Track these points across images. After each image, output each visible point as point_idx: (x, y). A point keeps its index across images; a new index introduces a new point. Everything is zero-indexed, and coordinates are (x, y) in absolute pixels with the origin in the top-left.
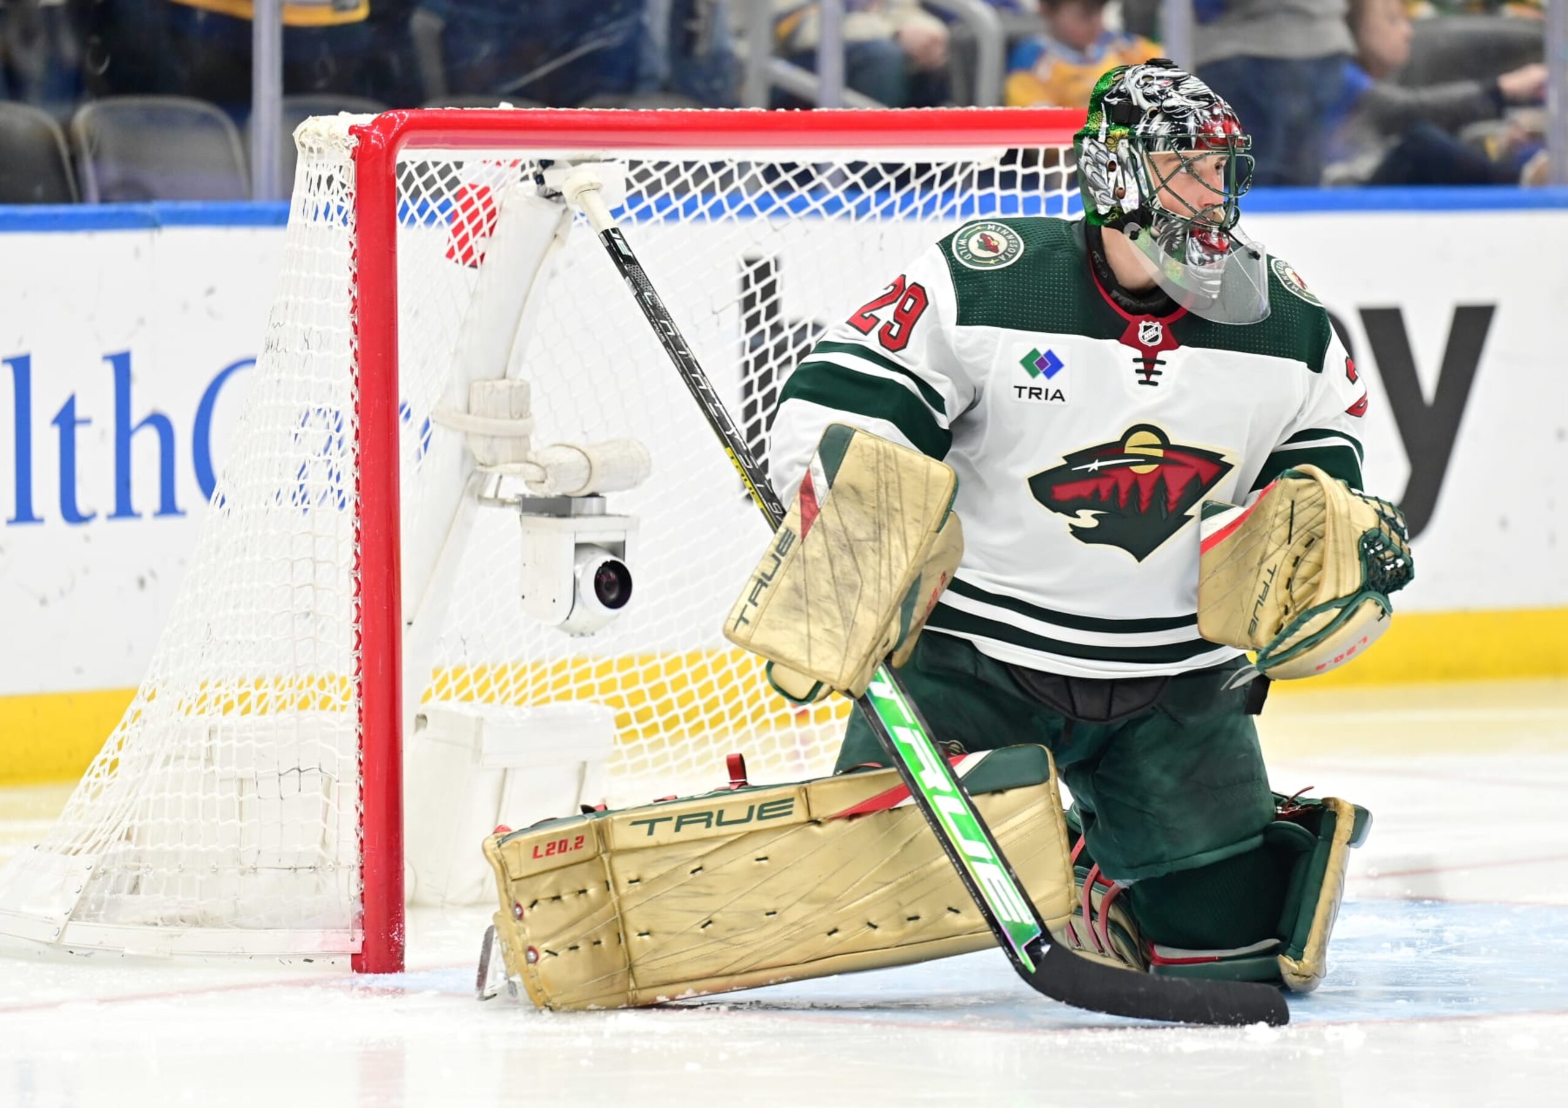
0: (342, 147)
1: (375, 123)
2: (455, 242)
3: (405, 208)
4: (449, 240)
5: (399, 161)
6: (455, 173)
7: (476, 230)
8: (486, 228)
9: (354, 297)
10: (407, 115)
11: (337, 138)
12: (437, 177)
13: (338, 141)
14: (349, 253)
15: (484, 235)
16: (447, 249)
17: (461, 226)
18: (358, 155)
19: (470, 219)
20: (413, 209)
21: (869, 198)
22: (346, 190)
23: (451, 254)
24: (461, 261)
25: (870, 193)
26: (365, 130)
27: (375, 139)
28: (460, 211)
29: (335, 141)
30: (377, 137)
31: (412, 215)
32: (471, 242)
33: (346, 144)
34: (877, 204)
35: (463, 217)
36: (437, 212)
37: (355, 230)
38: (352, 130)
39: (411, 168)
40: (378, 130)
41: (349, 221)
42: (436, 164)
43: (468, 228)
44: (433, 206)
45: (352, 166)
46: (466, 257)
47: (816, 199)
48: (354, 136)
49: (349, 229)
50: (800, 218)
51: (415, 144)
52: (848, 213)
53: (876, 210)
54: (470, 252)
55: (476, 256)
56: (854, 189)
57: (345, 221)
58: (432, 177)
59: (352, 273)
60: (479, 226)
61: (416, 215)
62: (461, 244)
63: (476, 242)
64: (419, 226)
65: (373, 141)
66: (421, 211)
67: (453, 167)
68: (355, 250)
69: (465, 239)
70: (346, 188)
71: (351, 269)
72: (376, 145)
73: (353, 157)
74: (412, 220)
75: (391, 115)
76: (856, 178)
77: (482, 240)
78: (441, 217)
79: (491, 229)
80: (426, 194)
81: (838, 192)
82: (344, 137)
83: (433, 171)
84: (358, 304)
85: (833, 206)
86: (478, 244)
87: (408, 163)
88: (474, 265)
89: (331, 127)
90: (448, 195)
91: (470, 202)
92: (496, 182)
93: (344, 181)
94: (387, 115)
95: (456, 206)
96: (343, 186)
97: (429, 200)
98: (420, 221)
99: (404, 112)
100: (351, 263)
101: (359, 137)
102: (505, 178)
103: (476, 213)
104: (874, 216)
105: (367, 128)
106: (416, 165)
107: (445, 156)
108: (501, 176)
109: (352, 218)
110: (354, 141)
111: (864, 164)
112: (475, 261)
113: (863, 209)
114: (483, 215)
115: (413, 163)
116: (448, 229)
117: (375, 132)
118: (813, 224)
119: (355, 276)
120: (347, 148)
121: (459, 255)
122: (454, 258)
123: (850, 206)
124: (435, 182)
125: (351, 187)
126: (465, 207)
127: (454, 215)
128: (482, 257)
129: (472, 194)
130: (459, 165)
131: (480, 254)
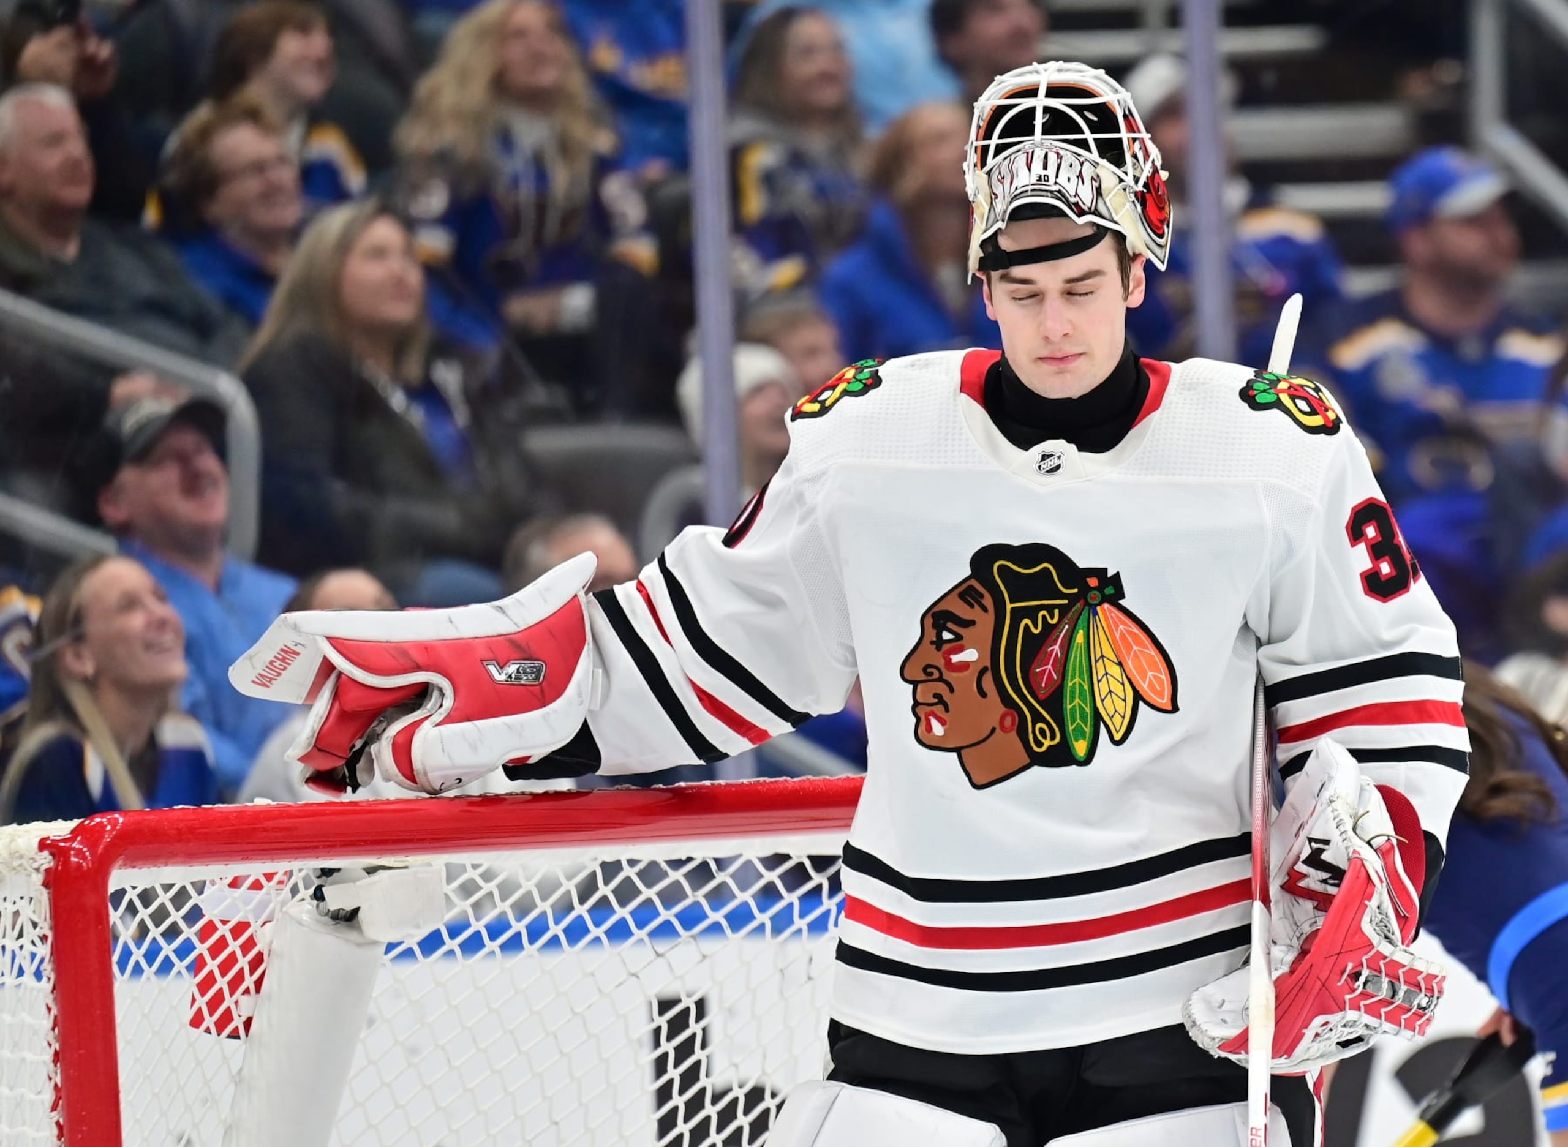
0: (30, 869)
1: (75, 832)
2: (202, 1002)
3: (127, 954)
4: (194, 1000)
5: (112, 888)
6: (195, 899)
7: (234, 985)
8: (249, 981)
9: (56, 1085)
10: (121, 820)
11: (21, 857)
12: (170, 907)
13: (24, 862)
14: (48, 1022)
15: (247, 991)
16: (191, 1013)
17: (210, 980)
18: (52, 880)
19: (224, 968)
20: (138, 955)
21: (790, 905)
22: (38, 931)
23: (197, 1021)
24: (213, 1029)
25: (792, 898)
26: (62, 844)
27: (76, 856)
28: (207, 957)
29: (19, 862)
30: (79, 853)
31: (137, 963)
32: (229, 1002)
33: (35, 865)
34: (802, 915)
35: (212, 965)
36: (174, 958)
37: (54, 988)
38: (43, 845)
39: (131, 895)
40: (80, 843)
41: (45, 974)
42: (167, 887)
43: (222, 983)
44: (168, 950)
45: (44, 896)
46: (221, 1025)
47: (715, 908)
48: (46, 853)
49: (46, 986)
50: (694, 937)
51: (135, 860)
52: (761, 928)
53: (801, 923)
54: (227, 1017)
55: (238, 1022)
56: (769, 894)
57: (38, 975)
58: (162, 906)
59: (52, 1052)
60: (239, 978)
61: (143, 963)
62: (213, 1005)
63: (236, 1003)
64: (149, 978)
65: (74, 859)
66: (150, 957)
67: (191, 890)
68: (56, 1017)
69: (218, 998)
70: (38, 929)
71: (50, 1045)
72: (79, 865)
73: (46, 884)
74: (138, 970)
75: (98, 820)
76: (773, 876)
77: (244, 1000)
78: (180, 965)
79: (258, 984)
80: (155, 932)
81: (746, 897)
82: (32, 854)
83: (164, 898)
84: (63, 1093)
85: (739, 918)
86: (242, 1006)
87: (129, 889)
88: (235, 1035)
89: (13, 840)
90: (189, 932)
91: (222, 943)
92: (257, 913)
93: (36, 919)
94: (92, 820)
95: (202, 949)
96: (35, 925)
97: (161, 941)
98: (149, 971)
99: (117, 816)
100: (51, 1037)
101: (51, 854)
102: (272, 906)
103: (232, 960)
104: (800, 931)
105: (64, 840)
106: (138, 890)
107: (179, 874)
108: (264, 905)
109: (48, 968)
110: (46, 860)
111: (786, 857)
112: (236, 1029)
113: (781, 923)
114: (243, 962)
115: (134, 888)
116: (190, 983)
117: (75, 845)
118: (711, 946)
119: (56, 1054)
120: (37, 870)
121: (209, 1021)
122: (204, 1026)
123: (763, 918)
124: (168, 915)
125: (45, 928)
126: (215, 951)
127: (199, 963)
128: (248, 1023)
129: (223, 930)
130: (200, 887)
131: (244, 1019)
